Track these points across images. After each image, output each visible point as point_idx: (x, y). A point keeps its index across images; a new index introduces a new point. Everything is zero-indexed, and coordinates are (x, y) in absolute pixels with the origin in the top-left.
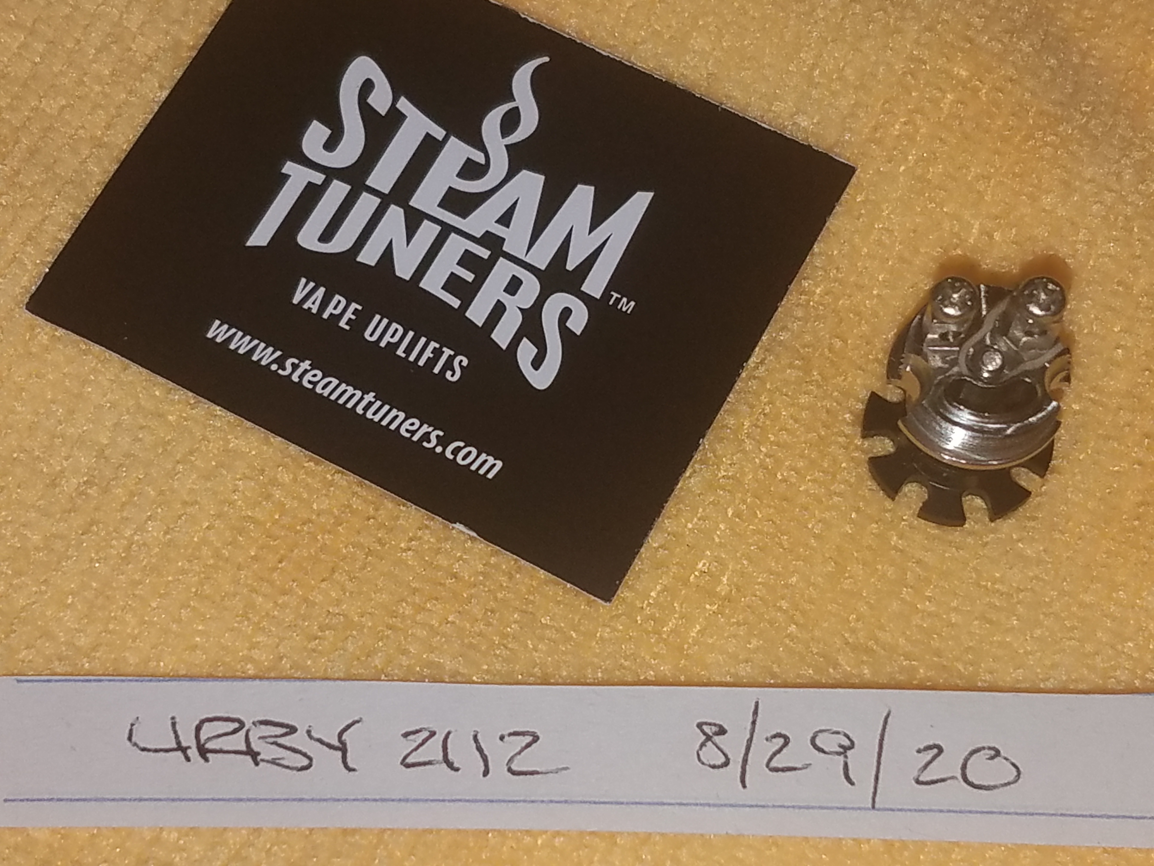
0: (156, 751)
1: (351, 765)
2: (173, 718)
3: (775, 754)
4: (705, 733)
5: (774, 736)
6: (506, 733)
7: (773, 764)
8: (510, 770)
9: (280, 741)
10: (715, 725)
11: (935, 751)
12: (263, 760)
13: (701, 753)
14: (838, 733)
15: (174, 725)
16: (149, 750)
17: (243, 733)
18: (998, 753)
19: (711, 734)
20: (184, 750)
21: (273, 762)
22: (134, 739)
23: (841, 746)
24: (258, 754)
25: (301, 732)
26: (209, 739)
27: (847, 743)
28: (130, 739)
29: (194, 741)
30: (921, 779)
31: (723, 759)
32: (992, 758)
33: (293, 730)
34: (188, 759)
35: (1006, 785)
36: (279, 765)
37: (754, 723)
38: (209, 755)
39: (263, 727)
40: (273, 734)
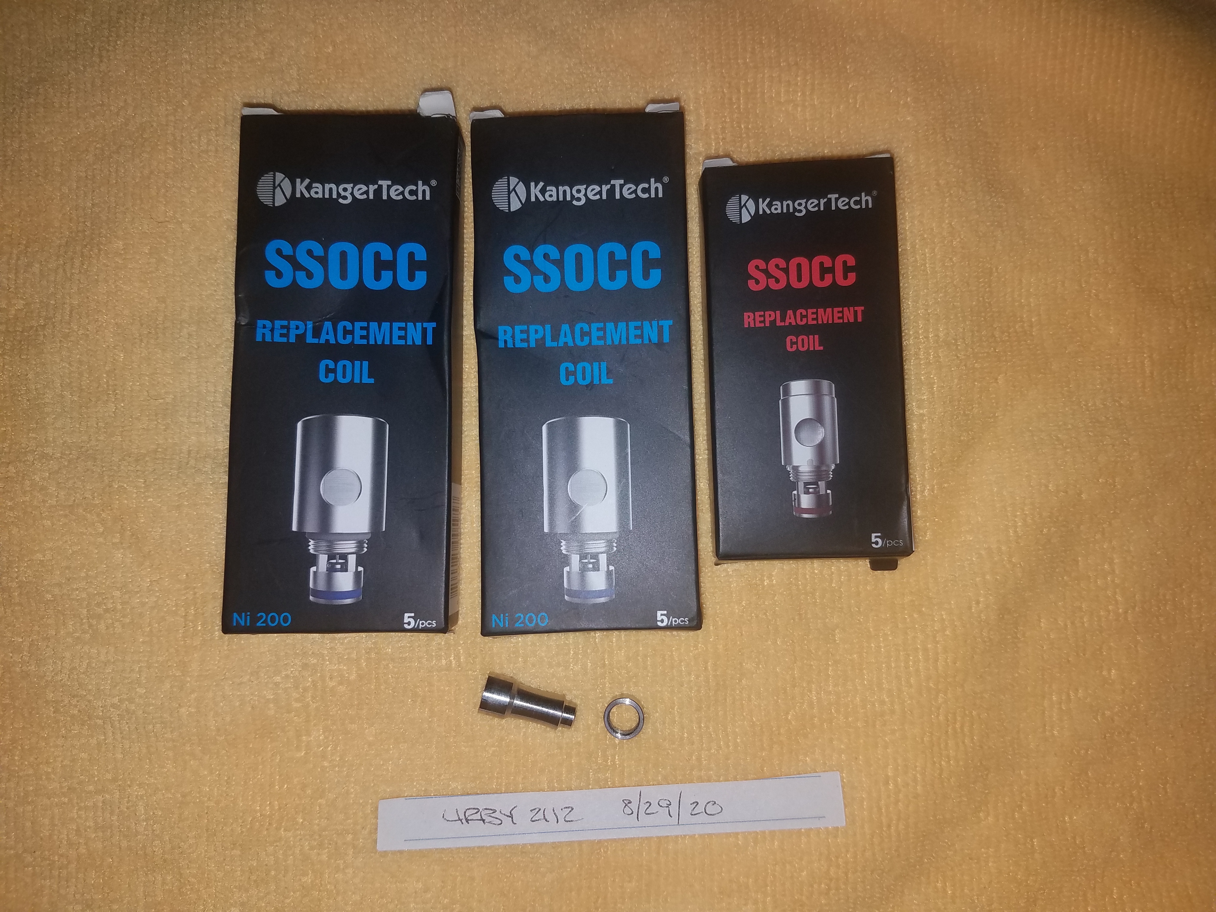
0: (452, 821)
1: (515, 822)
2: (457, 809)
3: (646, 810)
4: (625, 803)
5: (646, 803)
6: (563, 808)
8: (565, 820)
9: (491, 815)
10: (628, 800)
11: (696, 803)
12: (486, 822)
13: (624, 810)
14: (666, 800)
15: (457, 812)
16: (450, 821)
17: (479, 813)
18: (715, 803)
19: (627, 803)
20: (461, 820)
21: (490, 822)
22: (445, 817)
23: (667, 804)
24: (485, 820)
25: (498, 812)
26: (468, 816)
27: (669, 803)
28: (443, 817)
29: (464, 817)
30: (692, 814)
31: (631, 812)
32: (713, 804)
33: (495, 811)
34: (462, 823)
35: (718, 813)
37: (640, 798)
38: (469, 821)
39: (485, 811)
40: (489, 813)
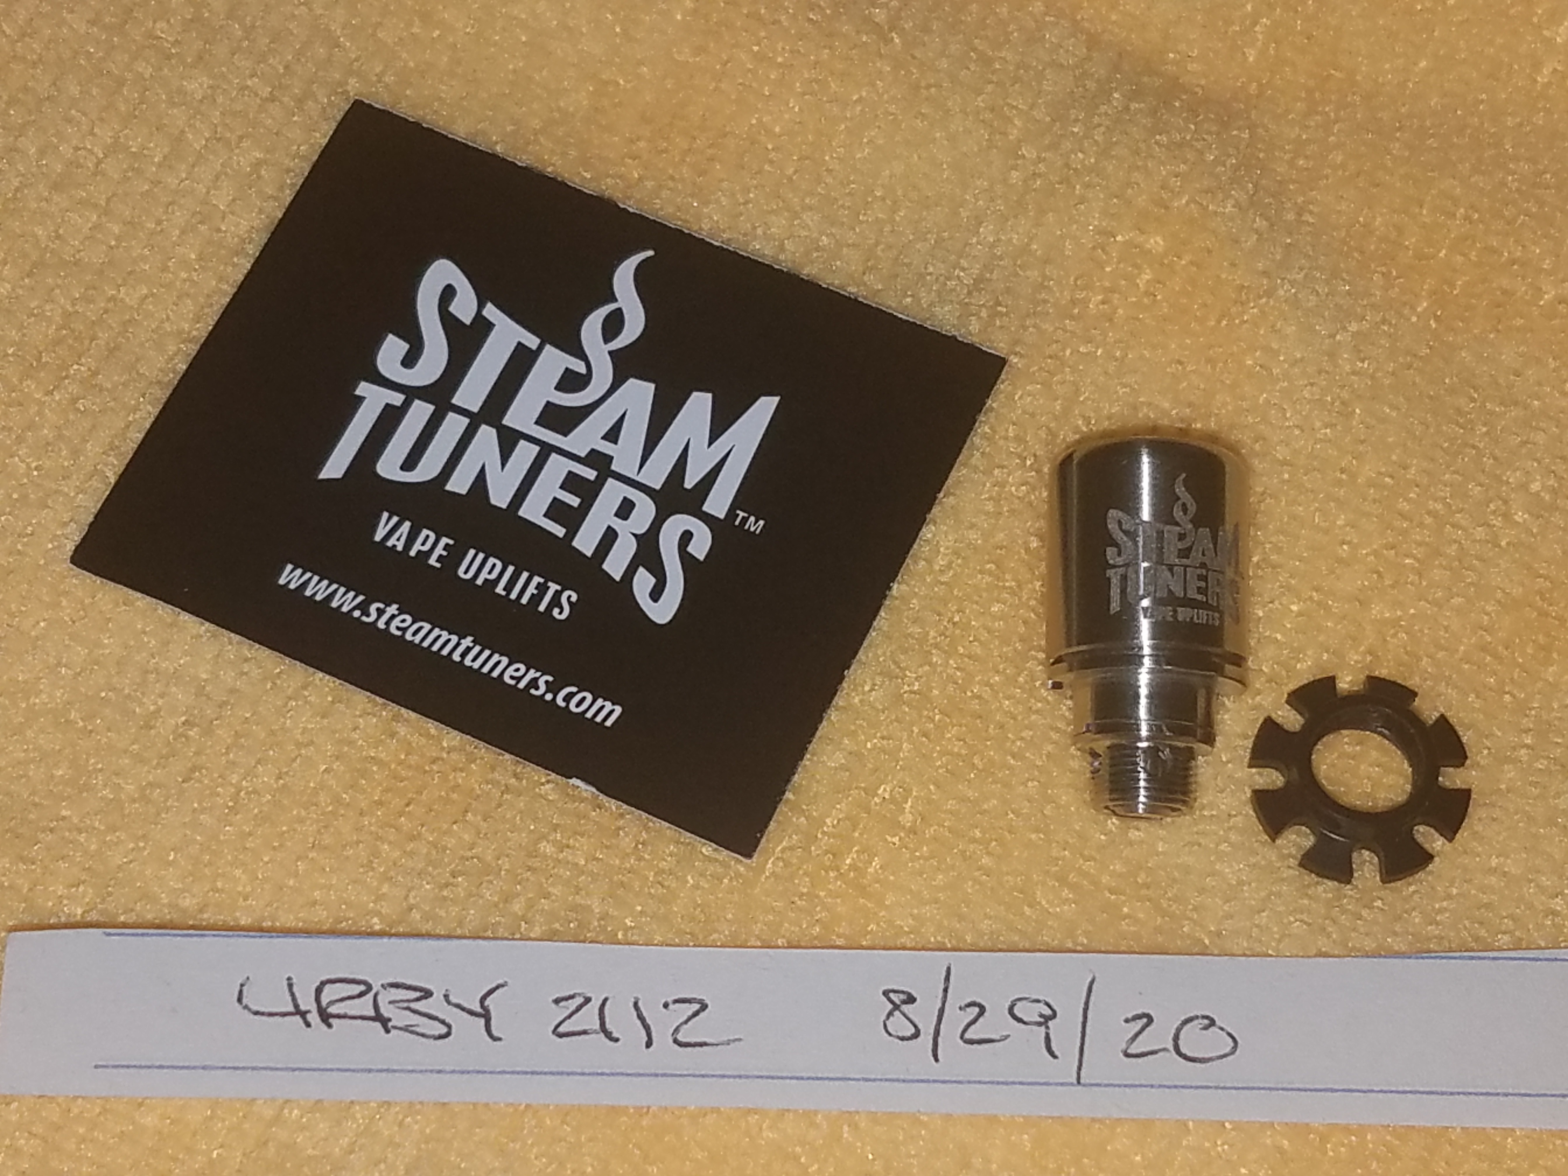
0: (271, 1014)
1: (495, 1033)
2: (289, 978)
3: (969, 1025)
4: (892, 1002)
5: (970, 1005)
6: (670, 1000)
7: (967, 1036)
8: (676, 1041)
9: (413, 1005)
10: (903, 992)
11: (1145, 1020)
12: (395, 1027)
13: (888, 1023)
14: (1038, 1001)
15: (290, 986)
16: (263, 1014)
17: (370, 996)
18: (1212, 1023)
19: (898, 1002)
20: (303, 1014)
21: (406, 1029)
22: (245, 1001)
23: (1041, 1016)
24: (390, 1020)
25: (438, 995)
26: (331, 1003)
27: (1047, 1012)
28: (240, 1000)
29: (315, 1005)
30: (1129, 1051)
31: (913, 1030)
32: (1206, 1028)
33: (427, 994)
34: (308, 1025)
35: (1221, 1057)
36: (412, 1032)
37: (946, 990)
38: (331, 1020)
39: (393, 990)
40: (405, 998)
